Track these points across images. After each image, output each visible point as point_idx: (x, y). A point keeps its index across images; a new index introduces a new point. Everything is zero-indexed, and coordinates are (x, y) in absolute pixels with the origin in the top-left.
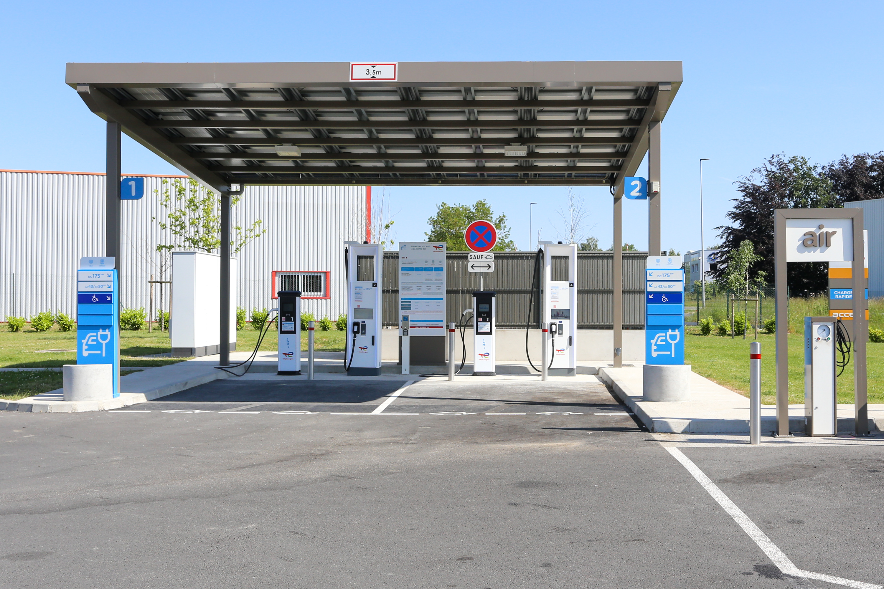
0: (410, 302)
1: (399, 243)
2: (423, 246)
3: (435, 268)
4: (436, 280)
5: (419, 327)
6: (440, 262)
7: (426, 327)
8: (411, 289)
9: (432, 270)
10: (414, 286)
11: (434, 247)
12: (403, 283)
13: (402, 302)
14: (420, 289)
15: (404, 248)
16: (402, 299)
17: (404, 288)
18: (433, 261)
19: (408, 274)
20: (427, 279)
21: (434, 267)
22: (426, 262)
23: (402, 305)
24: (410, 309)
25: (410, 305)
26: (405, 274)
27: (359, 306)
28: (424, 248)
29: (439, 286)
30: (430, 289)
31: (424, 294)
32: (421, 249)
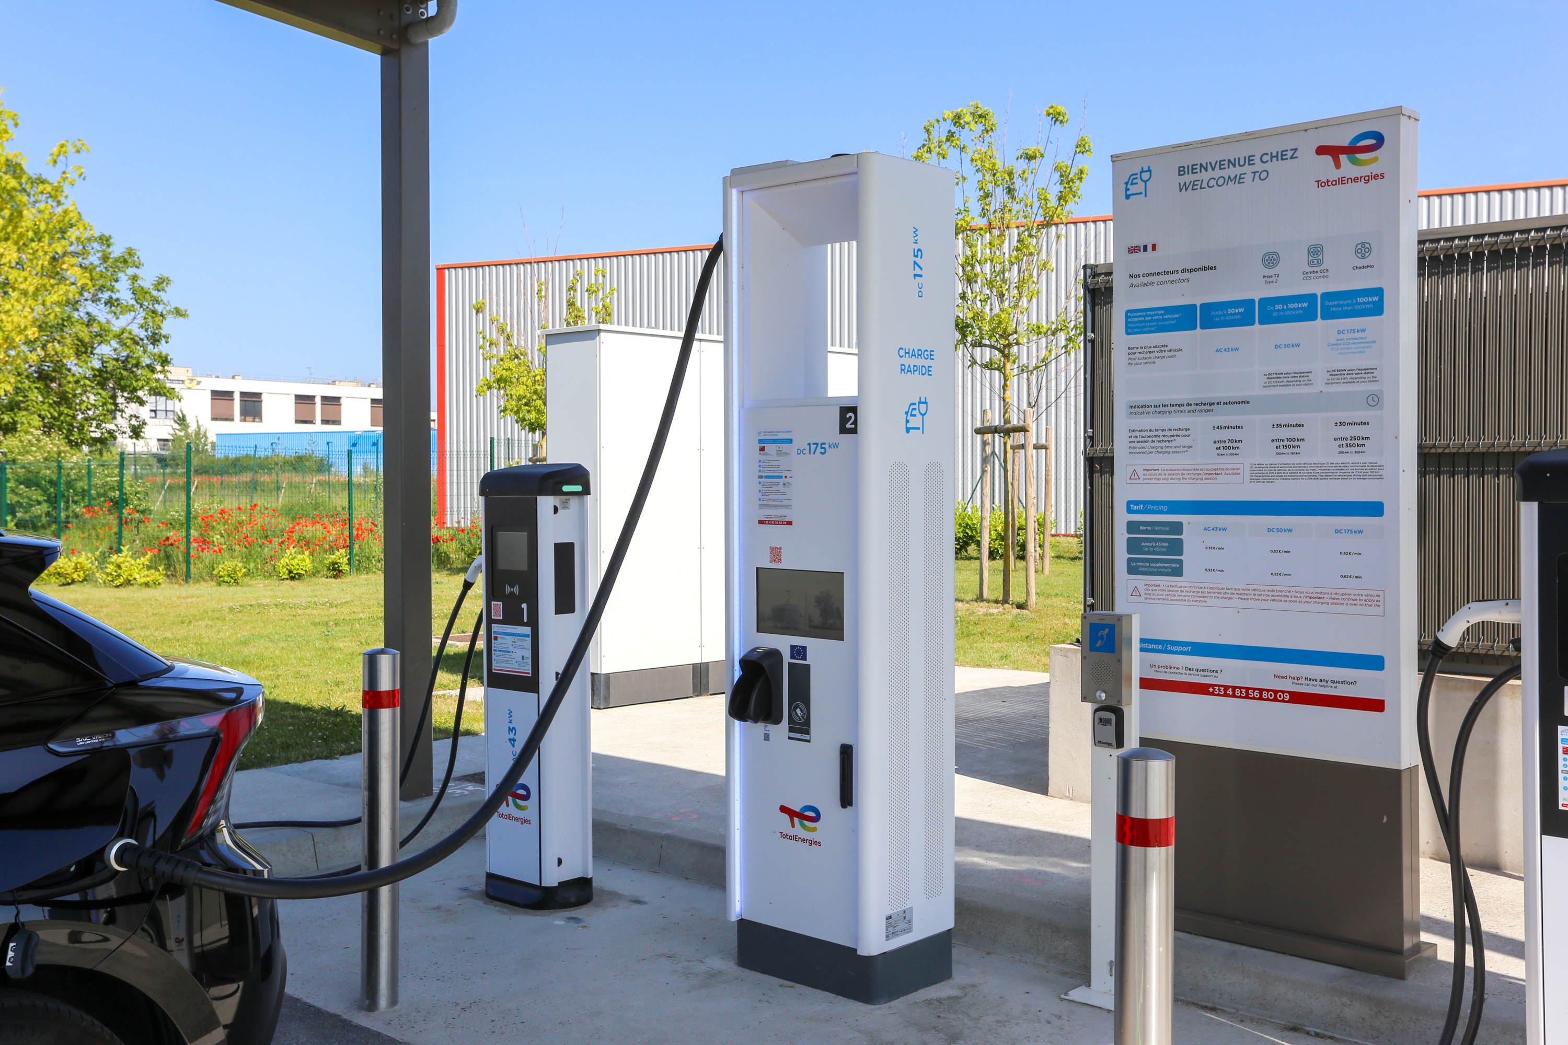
0: (1177, 528)
1: (1115, 159)
2: (1250, 160)
3: (1326, 296)
4: (1336, 375)
5: (1229, 691)
6: (1363, 250)
7: (1275, 696)
8: (1180, 441)
9: (1309, 315)
10: (1199, 423)
11: (1321, 150)
12: (1136, 409)
13: (1132, 527)
14: (1231, 446)
15: (1140, 187)
16: (1131, 506)
17: (1139, 439)
18: (1316, 252)
19: (1161, 348)
20: (1274, 378)
21: (1318, 288)
22: (1271, 260)
23: (1132, 546)
24: (1177, 571)
25: (1177, 547)
26: (1147, 350)
27: (776, 553)
28: (1259, 166)
29: (1357, 416)
30: (1293, 444)
31: (1260, 475)
32: (1239, 179)
